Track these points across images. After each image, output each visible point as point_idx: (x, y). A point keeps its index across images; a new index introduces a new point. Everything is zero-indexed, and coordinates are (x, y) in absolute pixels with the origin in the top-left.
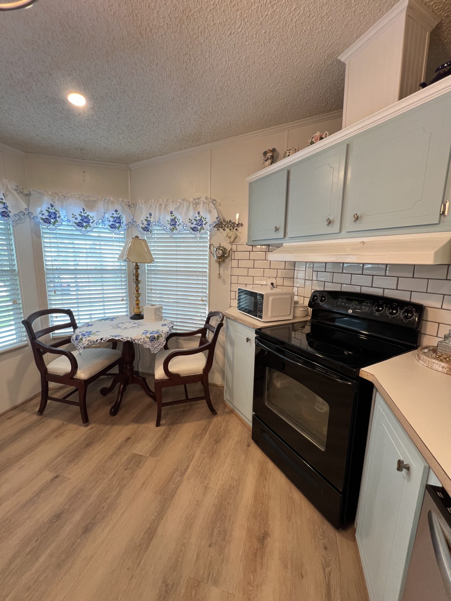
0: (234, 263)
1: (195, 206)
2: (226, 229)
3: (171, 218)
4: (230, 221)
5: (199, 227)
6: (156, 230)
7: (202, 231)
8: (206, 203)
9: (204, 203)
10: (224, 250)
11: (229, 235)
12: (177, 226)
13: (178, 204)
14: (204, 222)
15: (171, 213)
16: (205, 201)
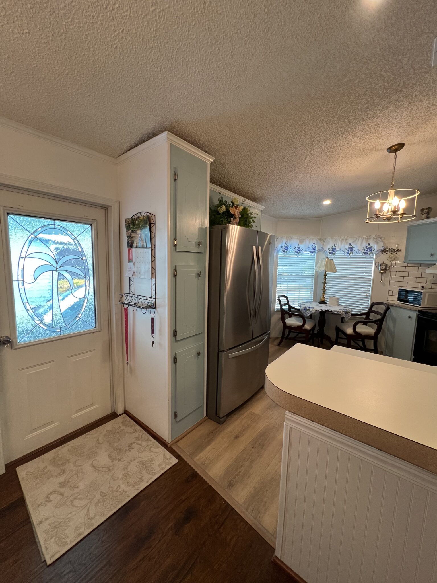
0: (393, 273)
1: (367, 240)
2: (388, 253)
3: (350, 247)
4: (392, 249)
5: (369, 252)
6: (338, 253)
7: (371, 254)
8: (375, 238)
9: (374, 238)
10: (386, 266)
11: (391, 257)
12: (353, 252)
13: (355, 239)
14: (373, 249)
15: (350, 244)
16: (375, 237)
